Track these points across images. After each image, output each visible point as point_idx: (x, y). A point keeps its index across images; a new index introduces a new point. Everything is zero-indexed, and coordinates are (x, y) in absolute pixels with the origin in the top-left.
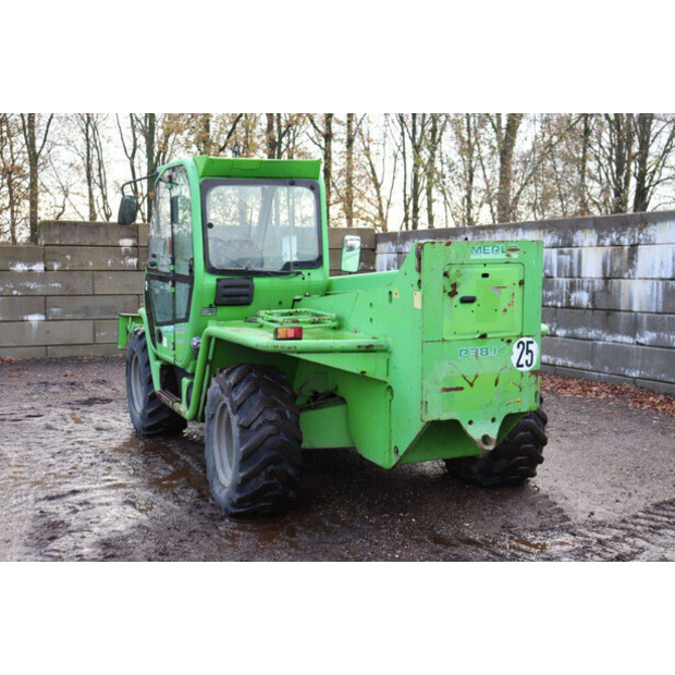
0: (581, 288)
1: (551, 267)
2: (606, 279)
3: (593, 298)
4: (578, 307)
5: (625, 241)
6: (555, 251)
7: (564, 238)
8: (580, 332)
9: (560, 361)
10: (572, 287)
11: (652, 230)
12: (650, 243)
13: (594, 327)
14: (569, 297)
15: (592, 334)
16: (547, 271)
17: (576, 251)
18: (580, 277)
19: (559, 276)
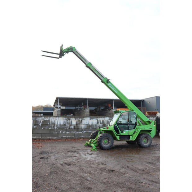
0: (72, 126)
1: (65, 123)
2: (77, 124)
3: (74, 127)
4: (71, 129)
5: (80, 119)
6: (66, 121)
7: (68, 119)
8: (72, 132)
9: (67, 137)
10: (70, 126)
11: (84, 118)
12: (84, 120)
13: (75, 131)
14: (69, 127)
15: (74, 132)
16: (65, 124)
17: (71, 121)
18: (72, 124)
19: (67, 124)
